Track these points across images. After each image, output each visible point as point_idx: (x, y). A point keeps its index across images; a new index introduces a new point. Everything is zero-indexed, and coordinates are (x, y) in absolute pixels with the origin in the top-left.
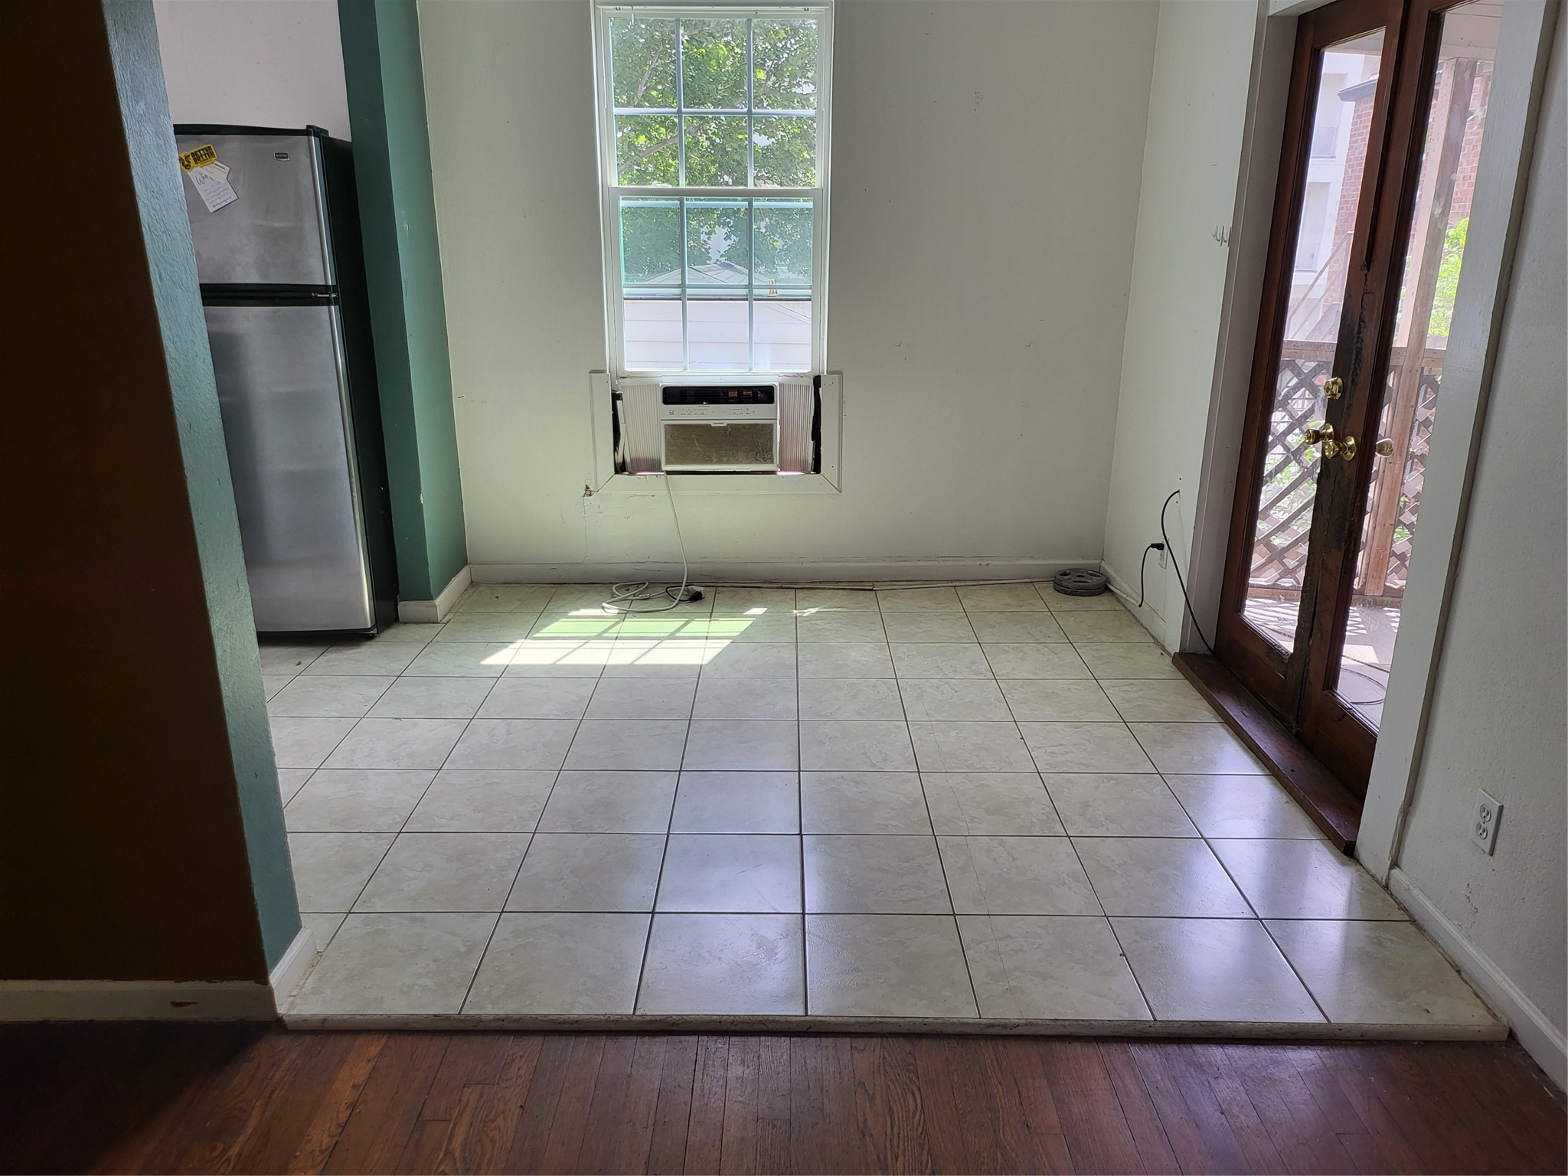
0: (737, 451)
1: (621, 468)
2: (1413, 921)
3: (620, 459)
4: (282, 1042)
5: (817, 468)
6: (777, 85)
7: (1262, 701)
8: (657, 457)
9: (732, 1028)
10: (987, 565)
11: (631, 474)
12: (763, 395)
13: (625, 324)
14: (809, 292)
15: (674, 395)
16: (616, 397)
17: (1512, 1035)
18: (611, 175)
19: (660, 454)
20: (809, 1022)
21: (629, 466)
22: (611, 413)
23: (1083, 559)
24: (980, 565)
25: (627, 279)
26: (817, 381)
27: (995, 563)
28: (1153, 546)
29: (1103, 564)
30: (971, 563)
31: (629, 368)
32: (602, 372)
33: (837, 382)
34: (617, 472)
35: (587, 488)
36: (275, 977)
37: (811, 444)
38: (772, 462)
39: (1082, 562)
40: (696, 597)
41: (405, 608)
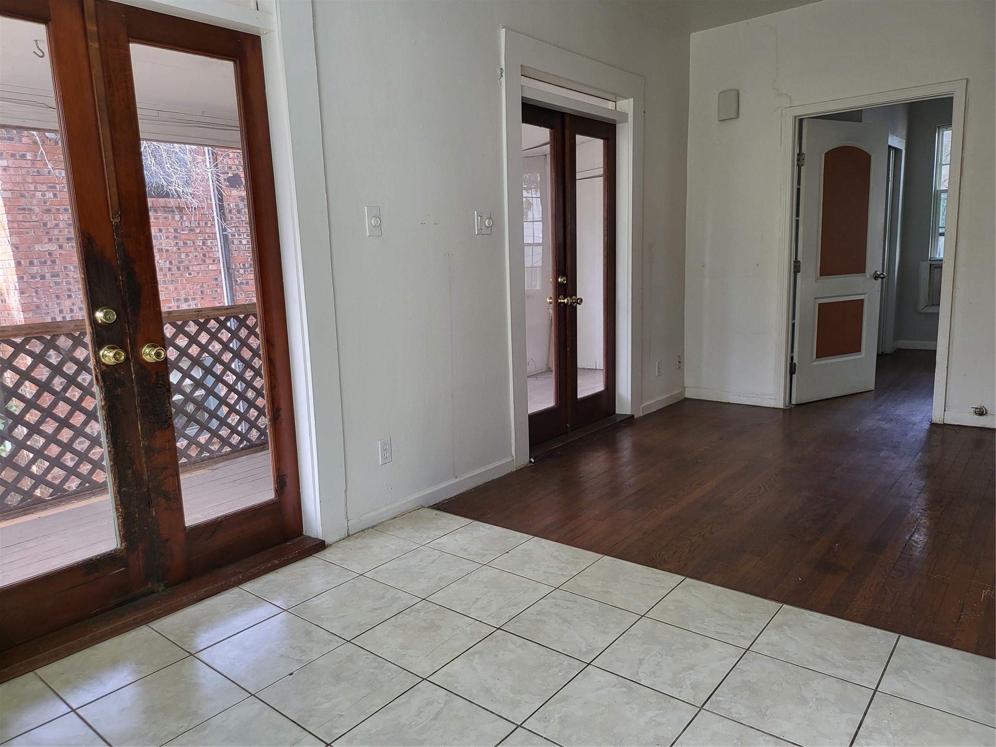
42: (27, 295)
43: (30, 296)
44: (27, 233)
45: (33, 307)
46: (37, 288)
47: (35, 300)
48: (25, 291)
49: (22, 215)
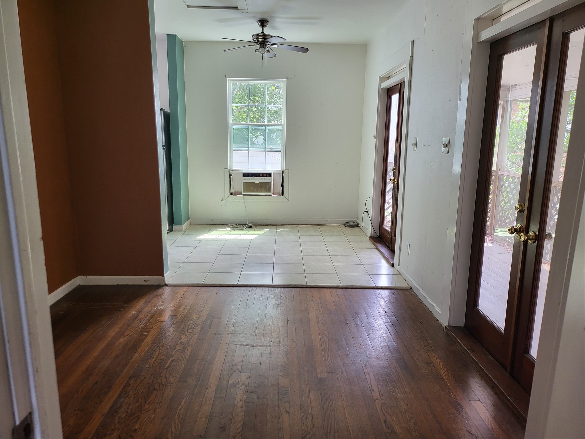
0: (262, 189)
1: (231, 194)
2: (401, 275)
3: (231, 192)
4: (167, 288)
5: (283, 195)
6: (279, 92)
7: (386, 244)
8: (241, 191)
10: (328, 220)
11: (234, 195)
12: (269, 175)
13: (233, 157)
14: (281, 150)
15: (246, 175)
16: (230, 175)
17: (411, 288)
18: (230, 120)
19: (242, 191)
20: (273, 285)
21: (233, 194)
22: (229, 179)
23: (353, 219)
24: (326, 220)
25: (234, 146)
26: (283, 172)
27: (330, 220)
28: (365, 211)
29: (358, 220)
30: (323, 220)
31: (234, 168)
32: (227, 169)
33: (287, 172)
34: (230, 195)
35: (222, 199)
36: (165, 275)
37: (281, 188)
38: (271, 192)
40: (251, 227)
41: (175, 227)
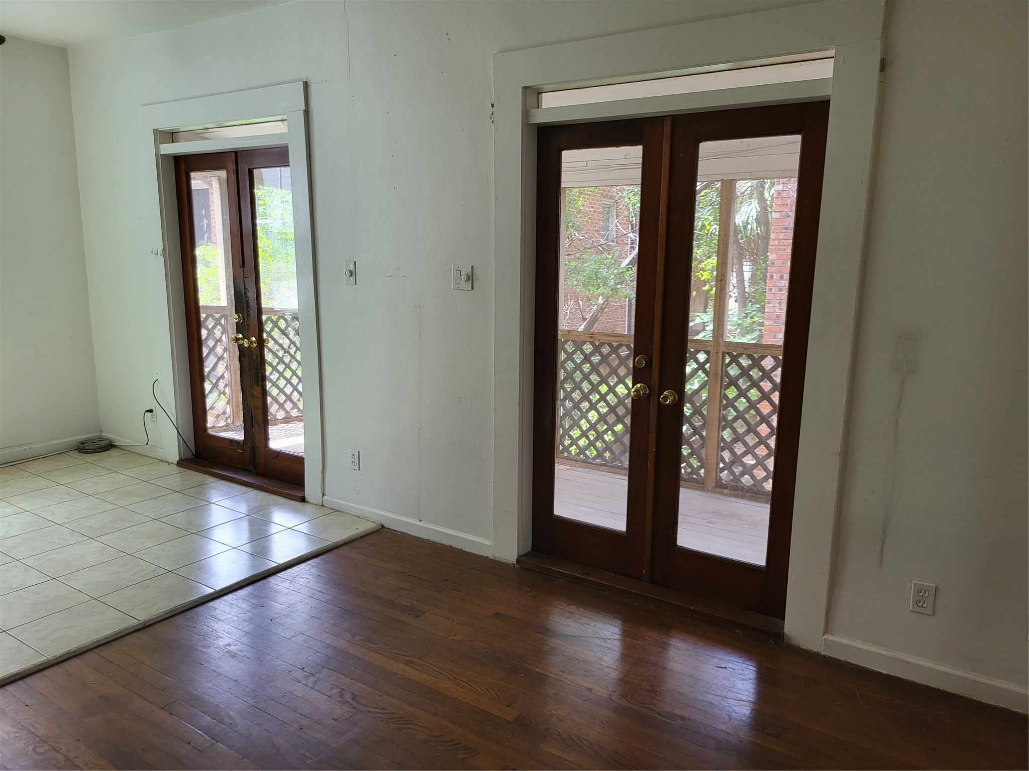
2: (337, 511)
7: (234, 467)
9: (107, 640)
17: (383, 526)
20: (143, 622)
24: (25, 449)
27: (34, 446)
28: (147, 411)
29: (103, 434)
30: (19, 449)
39: (90, 435)
42: (772, 305)
43: (774, 306)
44: (784, 250)
45: (774, 317)
46: (782, 300)
47: (777, 310)
48: (771, 301)
49: (784, 234)
